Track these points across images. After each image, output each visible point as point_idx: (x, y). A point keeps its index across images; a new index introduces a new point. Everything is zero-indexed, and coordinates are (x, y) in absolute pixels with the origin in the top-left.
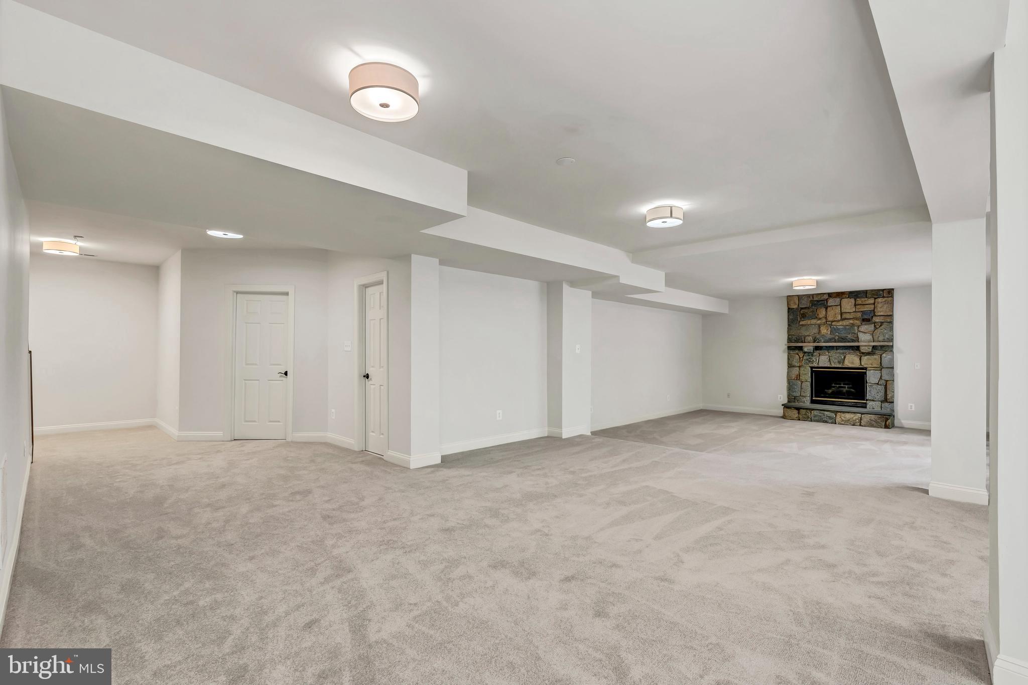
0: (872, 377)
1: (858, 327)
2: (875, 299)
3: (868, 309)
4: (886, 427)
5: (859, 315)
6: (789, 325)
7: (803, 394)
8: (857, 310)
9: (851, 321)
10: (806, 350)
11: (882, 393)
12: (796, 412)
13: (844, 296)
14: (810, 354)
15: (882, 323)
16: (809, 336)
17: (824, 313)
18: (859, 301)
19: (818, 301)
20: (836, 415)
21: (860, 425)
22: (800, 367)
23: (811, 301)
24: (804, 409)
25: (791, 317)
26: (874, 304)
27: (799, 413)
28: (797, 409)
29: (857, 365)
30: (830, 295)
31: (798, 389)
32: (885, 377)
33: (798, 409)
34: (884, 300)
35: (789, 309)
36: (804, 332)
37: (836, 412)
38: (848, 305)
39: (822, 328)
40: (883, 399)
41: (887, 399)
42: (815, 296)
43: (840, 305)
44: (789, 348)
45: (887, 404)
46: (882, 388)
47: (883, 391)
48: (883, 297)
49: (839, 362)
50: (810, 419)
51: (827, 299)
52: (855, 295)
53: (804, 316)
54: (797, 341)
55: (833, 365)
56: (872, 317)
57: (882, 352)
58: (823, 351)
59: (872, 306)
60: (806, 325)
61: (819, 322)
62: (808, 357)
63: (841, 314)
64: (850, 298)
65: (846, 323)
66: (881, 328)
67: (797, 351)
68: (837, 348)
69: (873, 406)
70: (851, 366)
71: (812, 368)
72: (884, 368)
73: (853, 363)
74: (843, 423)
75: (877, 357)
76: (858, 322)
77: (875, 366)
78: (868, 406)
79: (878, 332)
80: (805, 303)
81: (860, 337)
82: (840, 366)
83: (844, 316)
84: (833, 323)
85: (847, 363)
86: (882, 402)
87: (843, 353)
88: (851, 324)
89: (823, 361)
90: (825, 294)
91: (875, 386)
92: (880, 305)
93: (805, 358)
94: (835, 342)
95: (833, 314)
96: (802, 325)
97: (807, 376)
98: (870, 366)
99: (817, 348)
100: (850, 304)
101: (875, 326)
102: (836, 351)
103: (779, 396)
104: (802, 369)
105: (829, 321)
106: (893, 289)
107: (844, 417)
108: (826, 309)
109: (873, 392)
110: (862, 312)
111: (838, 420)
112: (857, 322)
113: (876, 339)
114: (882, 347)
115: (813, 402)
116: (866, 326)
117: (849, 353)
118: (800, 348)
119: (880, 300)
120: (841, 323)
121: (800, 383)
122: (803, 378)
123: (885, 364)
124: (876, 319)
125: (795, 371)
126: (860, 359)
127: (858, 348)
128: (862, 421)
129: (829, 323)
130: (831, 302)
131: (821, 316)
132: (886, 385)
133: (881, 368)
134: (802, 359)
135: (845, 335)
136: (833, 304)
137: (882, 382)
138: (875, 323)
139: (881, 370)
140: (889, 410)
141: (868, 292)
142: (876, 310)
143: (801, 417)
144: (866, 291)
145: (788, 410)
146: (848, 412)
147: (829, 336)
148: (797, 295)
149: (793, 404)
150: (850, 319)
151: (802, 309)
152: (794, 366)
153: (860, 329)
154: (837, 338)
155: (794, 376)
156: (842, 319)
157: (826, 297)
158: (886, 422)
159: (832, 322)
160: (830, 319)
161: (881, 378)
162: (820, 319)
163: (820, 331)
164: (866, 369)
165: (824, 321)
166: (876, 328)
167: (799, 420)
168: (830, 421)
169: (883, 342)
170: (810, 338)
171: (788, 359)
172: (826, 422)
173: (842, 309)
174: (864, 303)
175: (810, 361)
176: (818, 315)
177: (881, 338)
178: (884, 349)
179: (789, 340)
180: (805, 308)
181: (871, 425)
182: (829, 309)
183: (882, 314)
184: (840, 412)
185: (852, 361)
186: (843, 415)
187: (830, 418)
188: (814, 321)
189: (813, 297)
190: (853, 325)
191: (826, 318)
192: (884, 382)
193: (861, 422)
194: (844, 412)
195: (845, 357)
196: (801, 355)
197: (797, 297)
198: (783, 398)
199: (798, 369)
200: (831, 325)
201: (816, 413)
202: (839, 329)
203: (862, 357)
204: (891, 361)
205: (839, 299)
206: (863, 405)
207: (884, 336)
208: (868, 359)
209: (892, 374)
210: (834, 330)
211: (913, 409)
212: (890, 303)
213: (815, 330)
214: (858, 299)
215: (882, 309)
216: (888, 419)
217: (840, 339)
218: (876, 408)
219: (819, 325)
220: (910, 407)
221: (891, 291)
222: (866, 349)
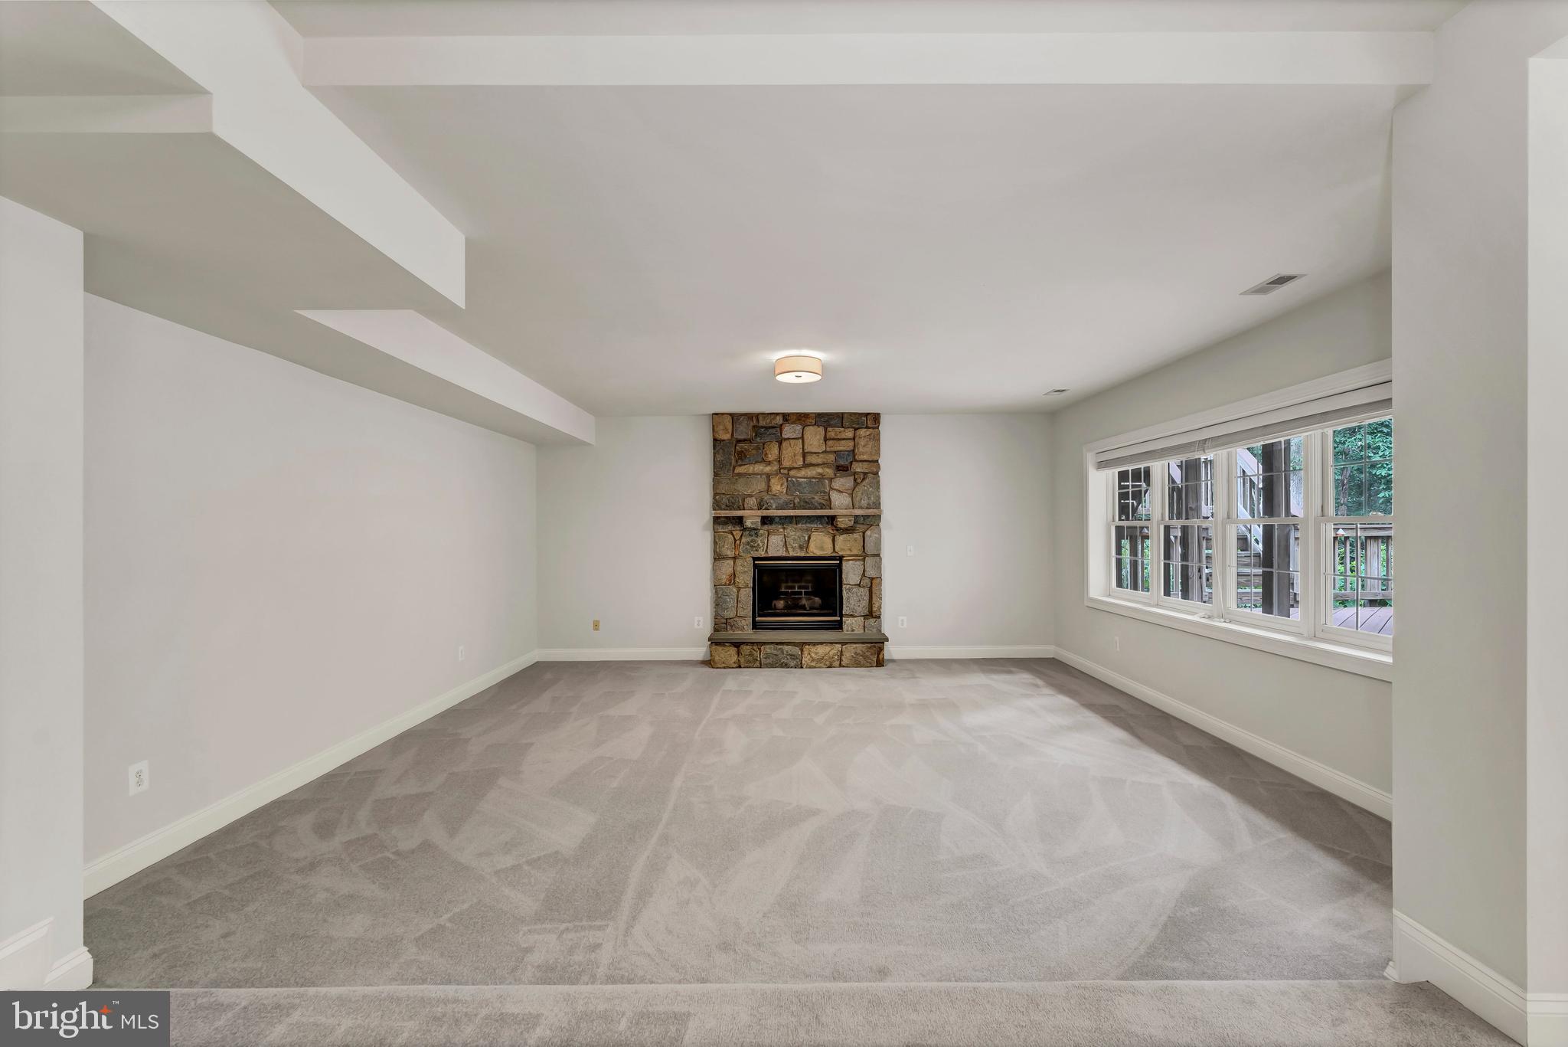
0: (851, 573)
1: (831, 480)
2: (856, 429)
3: (845, 449)
4: (880, 663)
5: (831, 458)
6: (716, 474)
7: (741, 613)
8: (828, 449)
9: (820, 470)
10: (748, 523)
11: (865, 603)
12: (733, 650)
13: (808, 421)
14: (753, 533)
15: (865, 474)
16: (750, 496)
17: (776, 451)
18: (832, 433)
19: (766, 428)
20: (802, 651)
21: (840, 666)
22: (734, 558)
23: (754, 427)
24: (747, 643)
25: (719, 458)
26: (854, 439)
27: (738, 653)
28: (735, 646)
29: (828, 552)
30: (786, 417)
31: (731, 602)
32: (870, 573)
33: (737, 645)
34: (868, 433)
35: (715, 440)
36: (741, 487)
37: (801, 645)
38: (814, 437)
39: (772, 481)
40: (866, 612)
41: (872, 614)
42: (761, 418)
43: (802, 438)
44: (717, 520)
45: (871, 621)
46: (864, 592)
47: (867, 598)
48: (867, 427)
49: (801, 547)
50: (758, 664)
51: (781, 425)
52: (826, 420)
53: (742, 457)
54: (729, 507)
55: (792, 554)
56: (851, 463)
57: (866, 527)
58: (773, 527)
59: (851, 443)
60: (746, 474)
61: (768, 469)
62: (749, 539)
63: (804, 455)
64: (819, 426)
65: (810, 473)
66: (864, 483)
67: (730, 527)
68: (797, 519)
69: (853, 625)
70: (819, 553)
71: (755, 559)
72: (867, 555)
73: (822, 548)
74: (813, 664)
75: (857, 536)
76: (829, 472)
77: (855, 553)
78: (845, 627)
79: (859, 490)
80: (744, 431)
81: (832, 498)
82: (802, 554)
83: (810, 459)
84: (792, 473)
85: (814, 550)
86: (866, 617)
87: (807, 530)
88: (820, 475)
89: (776, 545)
90: (777, 414)
91: (855, 590)
92: (862, 442)
93: (744, 540)
94: (794, 508)
95: (791, 454)
96: (739, 475)
97: (746, 577)
98: (848, 553)
99: (766, 520)
100: (818, 437)
101: (855, 480)
102: (795, 526)
103: (696, 618)
104: (739, 562)
105: (784, 469)
106: (879, 414)
107: (816, 653)
108: (780, 443)
109: (853, 600)
110: (835, 452)
111: (806, 660)
112: (827, 470)
113: (857, 504)
114: (865, 518)
115: (755, 626)
116: (841, 480)
117: (817, 530)
118: (740, 520)
119: (862, 432)
120: (803, 473)
121: (735, 590)
122: (740, 580)
123: (870, 548)
124: (857, 468)
125: (727, 567)
126: (833, 542)
127: (832, 519)
128: (843, 658)
129: (785, 472)
130: (789, 431)
131: (771, 457)
132: (871, 585)
133: (863, 556)
134: (738, 542)
135: (809, 496)
136: (791, 436)
137: (866, 581)
138: (855, 474)
139: (864, 560)
140: (875, 630)
141: (845, 416)
142: (856, 451)
143: (742, 660)
144: (843, 414)
145: (720, 648)
146: (822, 643)
147: (784, 498)
148: (730, 414)
149: (722, 635)
150: (818, 465)
151: (739, 441)
152: (725, 558)
153: (833, 484)
154: (797, 500)
155: (724, 578)
156: (806, 466)
157: (779, 420)
158: (878, 654)
159: (790, 469)
160: (786, 463)
161: (864, 575)
162: (770, 463)
163: (769, 486)
164: (841, 558)
165: (776, 467)
166: (856, 484)
167: (740, 667)
168: (792, 665)
169: (867, 508)
170: (752, 502)
171: (715, 543)
172: (786, 666)
173: (806, 447)
174: (839, 437)
175: (752, 547)
176: (766, 455)
177: (864, 503)
178: (868, 521)
179: (716, 505)
180: (745, 440)
181: (857, 664)
182: (784, 444)
183: (865, 457)
184: (809, 644)
185: (820, 544)
186: (813, 649)
187: (793, 658)
188: (759, 468)
189: (758, 420)
190: (822, 477)
191: (780, 462)
192: (868, 581)
193: (841, 660)
194: (815, 644)
195: (809, 538)
196: (737, 534)
197: (730, 417)
198: (704, 624)
199: (731, 562)
200: (787, 476)
201: (768, 649)
202: (800, 484)
203: (837, 537)
204: (878, 543)
205: (799, 428)
206: (839, 626)
207: (869, 498)
208: (845, 540)
209: (879, 568)
210: (792, 486)
211: (905, 626)
212: (876, 438)
213: (759, 485)
214: (830, 429)
215: (866, 449)
216: (881, 649)
217: (802, 503)
218: (859, 631)
219: (768, 476)
220: (900, 622)
221: (876, 418)
222: (843, 522)
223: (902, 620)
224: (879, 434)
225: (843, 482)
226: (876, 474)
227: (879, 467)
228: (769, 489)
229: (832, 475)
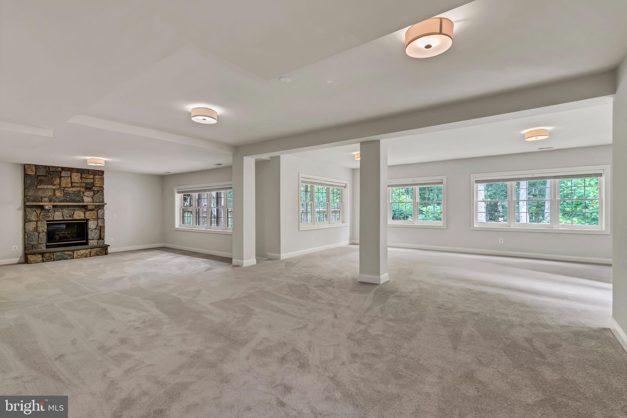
0: (92, 225)
1: (83, 193)
2: (94, 175)
3: (90, 182)
4: (106, 254)
5: (84, 185)
6: (26, 188)
7: (40, 242)
8: (82, 181)
9: (79, 189)
10: (46, 207)
11: (98, 235)
12: (40, 256)
13: (73, 171)
14: (47, 211)
15: (98, 191)
16: (45, 197)
17: (59, 181)
18: (84, 176)
19: (54, 172)
20: (73, 253)
21: (90, 256)
22: (37, 221)
23: (47, 171)
24: (46, 253)
25: (29, 182)
26: (93, 179)
27: (43, 257)
28: (40, 254)
29: (82, 217)
30: (63, 169)
32: (100, 224)
33: (42, 254)
34: (99, 177)
35: (26, 174)
36: (40, 194)
37: (73, 251)
38: (76, 177)
39: (56, 192)
40: (99, 237)
41: (101, 238)
43: (71, 177)
44: (25, 207)
45: (101, 241)
46: (98, 231)
47: (99, 233)
48: (99, 175)
49: (70, 216)
50: (53, 259)
51: (61, 171)
52: (81, 171)
53: (41, 182)
54: (34, 201)
55: (66, 218)
56: (92, 187)
57: (98, 209)
58: (57, 209)
59: (92, 180)
60: (43, 189)
61: (54, 187)
62: (45, 213)
63: (72, 183)
64: (78, 173)
65: (74, 189)
66: (98, 194)
67: (34, 209)
68: (68, 206)
69: (92, 243)
70: (78, 218)
71: (47, 221)
72: (99, 219)
73: (80, 216)
74: (79, 257)
75: (95, 212)
76: (83, 189)
77: (94, 218)
78: (90, 244)
79: (96, 196)
80: (42, 172)
81: (84, 199)
82: (71, 219)
83: (74, 185)
84: (66, 189)
85: (76, 217)
86: (98, 239)
87: (73, 210)
88: (78, 190)
89: (58, 216)
90: (59, 167)
91: (93, 230)
92: (97, 180)
93: (42, 214)
94: (67, 202)
95: (65, 182)
96: (40, 189)
97: (43, 228)
98: (91, 218)
99: (54, 206)
100: (78, 177)
101: (94, 193)
102: (67, 209)
104: (39, 223)
105: (62, 187)
106: (103, 171)
107: (80, 253)
108: (60, 178)
109: (92, 234)
110: (85, 183)
111: (75, 255)
112: (82, 189)
113: (95, 201)
114: (98, 206)
115: (47, 247)
116: (88, 192)
117: (77, 210)
118: (40, 206)
119: (97, 177)
120: (71, 189)
121: (37, 234)
122: (40, 229)
123: (100, 216)
124: (95, 189)
125: (33, 225)
126: (85, 214)
127: (85, 207)
128: (91, 254)
129: (63, 190)
130: (64, 174)
131: (55, 183)
132: (101, 229)
133: (97, 219)
134: (39, 215)
135: (74, 198)
136: (65, 176)
137: (98, 227)
138: (94, 191)
139: (97, 220)
140: (102, 244)
141: (90, 171)
142: (94, 183)
143: (45, 259)
145: (33, 256)
146: (82, 249)
147: (62, 198)
149: (31, 251)
150: (78, 187)
151: (39, 175)
152: (31, 221)
153: (85, 194)
154: (68, 199)
155: (30, 229)
156: (72, 187)
157: (60, 169)
158: (106, 251)
159: (65, 188)
160: (63, 185)
161: (97, 225)
162: (55, 185)
164: (87, 220)
165: (58, 187)
167: (43, 262)
168: (69, 258)
169: (99, 203)
170: (46, 199)
171: (25, 215)
172: (67, 259)
173: (72, 180)
174: (87, 177)
175: (46, 216)
176: (53, 182)
177: (98, 201)
178: (99, 207)
179: (25, 200)
180: (42, 175)
181: (97, 254)
182: (62, 178)
183: (98, 185)
184: (76, 250)
185: (79, 215)
186: (78, 252)
187: (70, 255)
188: (50, 187)
189: (49, 168)
190: (80, 191)
191: (60, 185)
192: (99, 227)
193: (90, 254)
194: (79, 250)
195: (74, 213)
196: (38, 212)
197: (34, 166)
199: (35, 222)
201: (58, 254)
202: (70, 193)
203: (86, 213)
204: (103, 214)
205: (69, 173)
206: (86, 243)
207: (100, 199)
208: (89, 213)
209: (103, 222)
210: (66, 194)
211: (113, 241)
212: (103, 179)
213: (50, 193)
214: (83, 174)
215: (98, 183)
216: (107, 249)
217: (70, 200)
218: (95, 244)
219: (54, 190)
220: (111, 241)
221: (102, 172)
222: (89, 208)
223: (112, 240)
224: (104, 178)
225: (87, 193)
226: (103, 191)
227: (103, 189)
228: (54, 195)
229: (84, 191)
